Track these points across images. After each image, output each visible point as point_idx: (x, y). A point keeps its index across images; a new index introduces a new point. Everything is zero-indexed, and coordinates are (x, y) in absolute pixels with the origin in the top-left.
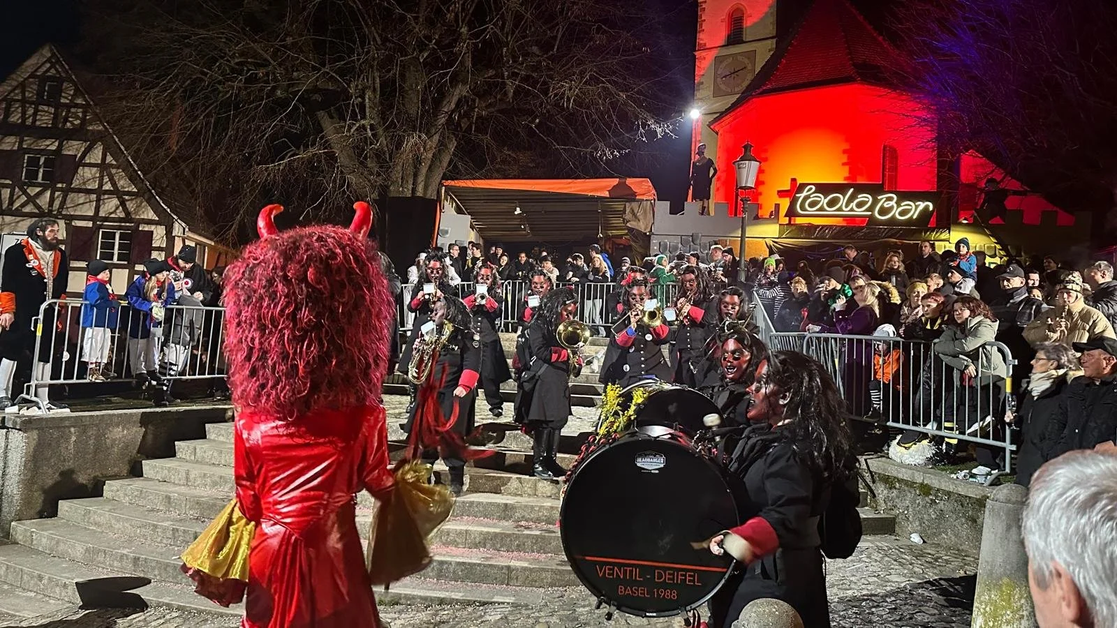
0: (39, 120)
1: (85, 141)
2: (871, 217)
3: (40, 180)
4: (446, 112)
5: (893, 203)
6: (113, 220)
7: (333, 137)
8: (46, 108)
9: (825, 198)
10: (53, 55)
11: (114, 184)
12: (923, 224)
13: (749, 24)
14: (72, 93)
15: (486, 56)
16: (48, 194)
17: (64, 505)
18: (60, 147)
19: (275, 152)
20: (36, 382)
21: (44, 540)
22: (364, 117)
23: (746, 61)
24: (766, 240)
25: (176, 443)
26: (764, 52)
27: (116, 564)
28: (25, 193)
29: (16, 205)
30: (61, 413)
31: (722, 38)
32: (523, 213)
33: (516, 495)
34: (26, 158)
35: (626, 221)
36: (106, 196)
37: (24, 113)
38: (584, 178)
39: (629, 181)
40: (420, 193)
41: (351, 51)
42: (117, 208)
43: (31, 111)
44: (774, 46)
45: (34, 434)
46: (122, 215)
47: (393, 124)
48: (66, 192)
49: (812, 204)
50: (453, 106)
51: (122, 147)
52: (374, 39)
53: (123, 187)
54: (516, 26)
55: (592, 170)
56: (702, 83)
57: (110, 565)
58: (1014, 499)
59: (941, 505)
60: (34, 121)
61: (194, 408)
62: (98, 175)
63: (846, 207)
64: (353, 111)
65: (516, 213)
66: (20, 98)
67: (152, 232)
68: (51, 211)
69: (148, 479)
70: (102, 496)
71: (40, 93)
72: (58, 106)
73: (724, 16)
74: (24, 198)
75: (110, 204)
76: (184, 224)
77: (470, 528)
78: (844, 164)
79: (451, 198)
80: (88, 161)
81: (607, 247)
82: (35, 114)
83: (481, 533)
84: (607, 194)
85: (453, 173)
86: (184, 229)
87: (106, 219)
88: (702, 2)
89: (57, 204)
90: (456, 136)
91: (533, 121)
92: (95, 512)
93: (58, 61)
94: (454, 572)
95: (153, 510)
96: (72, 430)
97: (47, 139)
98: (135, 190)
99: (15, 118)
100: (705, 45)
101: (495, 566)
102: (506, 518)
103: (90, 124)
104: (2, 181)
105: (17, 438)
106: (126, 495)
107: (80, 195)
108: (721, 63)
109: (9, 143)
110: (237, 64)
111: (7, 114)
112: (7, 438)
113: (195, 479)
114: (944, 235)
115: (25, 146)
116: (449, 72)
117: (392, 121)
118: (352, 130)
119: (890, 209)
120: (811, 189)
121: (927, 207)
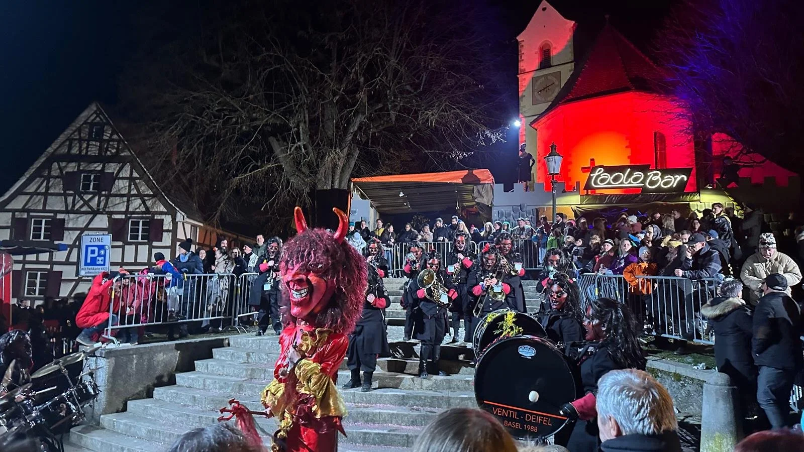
0: (90, 151)
1: (119, 163)
2: (644, 188)
3: (91, 190)
4: (352, 133)
5: (658, 177)
6: (138, 213)
7: (281, 156)
8: (94, 143)
9: (611, 176)
10: (98, 108)
11: (138, 190)
12: (681, 189)
13: (554, 54)
14: (110, 132)
15: (376, 97)
16: (97, 198)
17: (130, 404)
18: (104, 167)
19: (243, 165)
20: (111, 327)
21: (122, 426)
22: (299, 140)
23: (554, 79)
24: (572, 206)
25: (195, 362)
26: (566, 72)
27: (166, 439)
28: (82, 198)
29: (77, 207)
30: (125, 346)
31: (536, 64)
32: (405, 195)
33: (409, 389)
34: (82, 175)
35: (474, 198)
36: (133, 198)
37: (80, 147)
38: (445, 171)
39: (475, 172)
40: (336, 186)
41: (289, 100)
42: (140, 205)
43: (85, 145)
44: (573, 67)
45: (113, 360)
46: (144, 210)
47: (318, 145)
48: (108, 197)
49: (602, 181)
50: (356, 128)
51: (143, 166)
52: (304, 90)
53: (144, 191)
54: (394, 77)
55: (451, 166)
56: (524, 96)
57: (163, 440)
58: (720, 383)
59: (688, 387)
60: (87, 151)
61: (205, 339)
62: (128, 184)
63: (626, 181)
64: (293, 138)
65: (400, 196)
66: (78, 137)
67: (163, 220)
68: (98, 210)
69: (179, 386)
70: (152, 397)
71: (90, 134)
72: (102, 141)
73: (537, 50)
74: (82, 202)
75: (136, 203)
76: (183, 214)
77: (382, 411)
78: (627, 147)
79: (357, 189)
80: (121, 176)
81: (463, 214)
82: (87, 148)
83: (389, 414)
84: (460, 181)
85: (357, 173)
86: (184, 217)
87: (133, 213)
88: (521, 41)
89: (102, 204)
90: (359, 148)
91: (409, 136)
92: (151, 408)
93: (101, 113)
94: (373, 439)
95: (185, 405)
96: (134, 356)
97: (95, 162)
98: (152, 193)
99: (75, 151)
100: (525, 70)
101: (398, 435)
102: (404, 404)
103: (122, 152)
104: (68, 192)
105: (102, 362)
106: (167, 396)
107: (117, 198)
108: (536, 81)
109: (72, 167)
110: (217, 111)
111: (70, 148)
112: (96, 363)
113: (209, 385)
114: (697, 197)
115: (81, 168)
116: (352, 110)
117: (318, 143)
118: (292, 150)
119: (657, 181)
120: (601, 170)
121: (683, 178)
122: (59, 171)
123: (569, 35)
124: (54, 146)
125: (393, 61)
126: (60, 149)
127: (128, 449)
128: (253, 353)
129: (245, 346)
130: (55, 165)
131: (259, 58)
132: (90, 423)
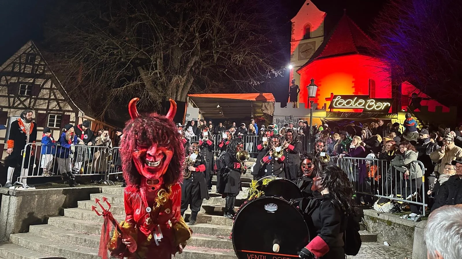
0: (26, 70)
1: (44, 79)
2: (365, 109)
3: (25, 95)
4: (190, 67)
5: (373, 103)
6: (54, 110)
7: (144, 77)
8: (29, 66)
9: (345, 101)
10: (33, 45)
11: (55, 96)
12: (386, 111)
13: (312, 31)
14: (39, 60)
15: (206, 44)
16: (29, 100)
17: (32, 227)
18: (34, 81)
19: (120, 83)
20: (22, 176)
21: (23, 242)
22: (156, 69)
23: (312, 46)
24: (321, 118)
25: (78, 202)
26: (319, 42)
27: (52, 252)
28: (19, 100)
29: (16, 105)
30: (32, 189)
31: (301, 36)
32: (220, 107)
33: (217, 224)
34: (20, 85)
35: (262, 110)
36: (52, 101)
37: (20, 68)
38: (246, 93)
39: (264, 94)
40: (179, 100)
41: (152, 43)
42: (56, 106)
43: (23, 67)
44: (323, 40)
45: (21, 198)
46: (58, 108)
48: (36, 99)
49: (340, 104)
50: (192, 64)
51: (59, 81)
52: (161, 38)
53: (59, 97)
54: (218, 33)
55: (249, 90)
56: (294, 55)
57: (50, 252)
59: (396, 230)
60: (24, 71)
61: (86, 187)
62: (49, 93)
63: (354, 105)
64: (152, 67)
65: (218, 107)
66: (19, 62)
67: (70, 115)
68: (29, 107)
69: (66, 217)
70: (47, 224)
71: (27, 60)
72: (34, 65)
73: (302, 28)
74: (19, 102)
75: (54, 104)
76: (83, 112)
77: (198, 238)
78: (353, 87)
79: (191, 101)
80: (45, 87)
82: (24, 68)
83: (203, 240)
84: (255, 100)
85: (192, 91)
86: (83, 114)
87: (51, 110)
88: (293, 22)
89: (32, 104)
90: (194, 76)
91: (225, 70)
92: (45, 230)
93: (34, 47)
94: (192, 257)
95: (68, 230)
96: (36, 196)
97: (29, 78)
98: (64, 98)
99: (17, 70)
100: (295, 39)
101: (208, 254)
102: (213, 234)
103: (47, 72)
104: (10, 95)
105: (14, 199)
106: (57, 223)
107: (42, 100)
108: (301, 46)
109: (14, 80)
110: (106, 48)
111: (13, 68)
112: (10, 199)
113: (85, 217)
114: (395, 116)
115: (20, 81)
116: (191, 51)
117: (168, 71)
118: (152, 74)
119: (373, 105)
120: (339, 97)
121: (388, 105)
122: (5, 81)
123: (322, 21)
124: (4, 66)
125: (217, 23)
126: (7, 68)
127: (25, 258)
128: (116, 197)
129: (111, 193)
130: (4, 78)
131: (133, 16)
132: (3, 239)
